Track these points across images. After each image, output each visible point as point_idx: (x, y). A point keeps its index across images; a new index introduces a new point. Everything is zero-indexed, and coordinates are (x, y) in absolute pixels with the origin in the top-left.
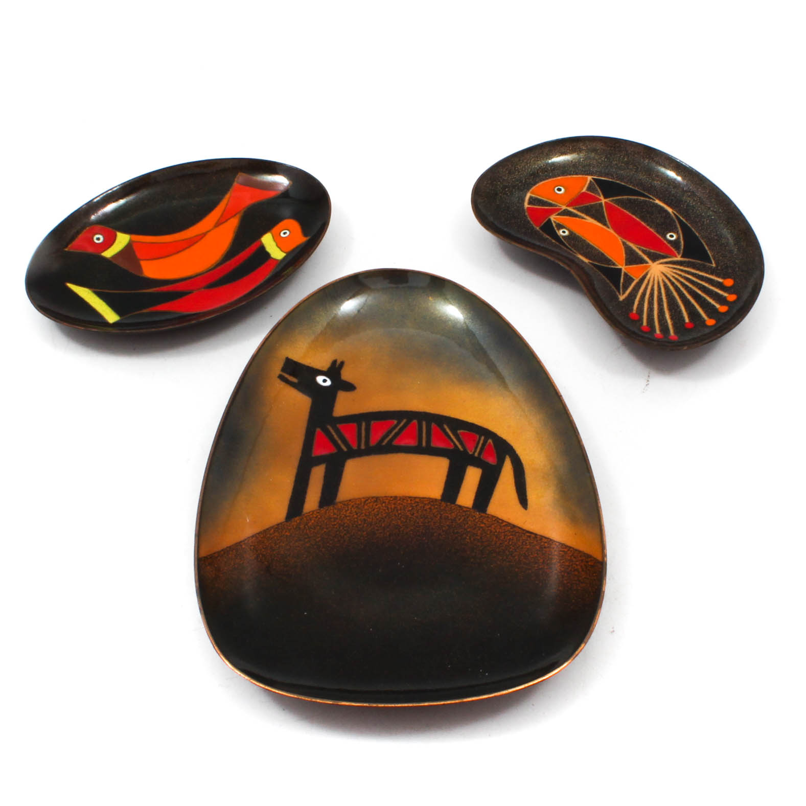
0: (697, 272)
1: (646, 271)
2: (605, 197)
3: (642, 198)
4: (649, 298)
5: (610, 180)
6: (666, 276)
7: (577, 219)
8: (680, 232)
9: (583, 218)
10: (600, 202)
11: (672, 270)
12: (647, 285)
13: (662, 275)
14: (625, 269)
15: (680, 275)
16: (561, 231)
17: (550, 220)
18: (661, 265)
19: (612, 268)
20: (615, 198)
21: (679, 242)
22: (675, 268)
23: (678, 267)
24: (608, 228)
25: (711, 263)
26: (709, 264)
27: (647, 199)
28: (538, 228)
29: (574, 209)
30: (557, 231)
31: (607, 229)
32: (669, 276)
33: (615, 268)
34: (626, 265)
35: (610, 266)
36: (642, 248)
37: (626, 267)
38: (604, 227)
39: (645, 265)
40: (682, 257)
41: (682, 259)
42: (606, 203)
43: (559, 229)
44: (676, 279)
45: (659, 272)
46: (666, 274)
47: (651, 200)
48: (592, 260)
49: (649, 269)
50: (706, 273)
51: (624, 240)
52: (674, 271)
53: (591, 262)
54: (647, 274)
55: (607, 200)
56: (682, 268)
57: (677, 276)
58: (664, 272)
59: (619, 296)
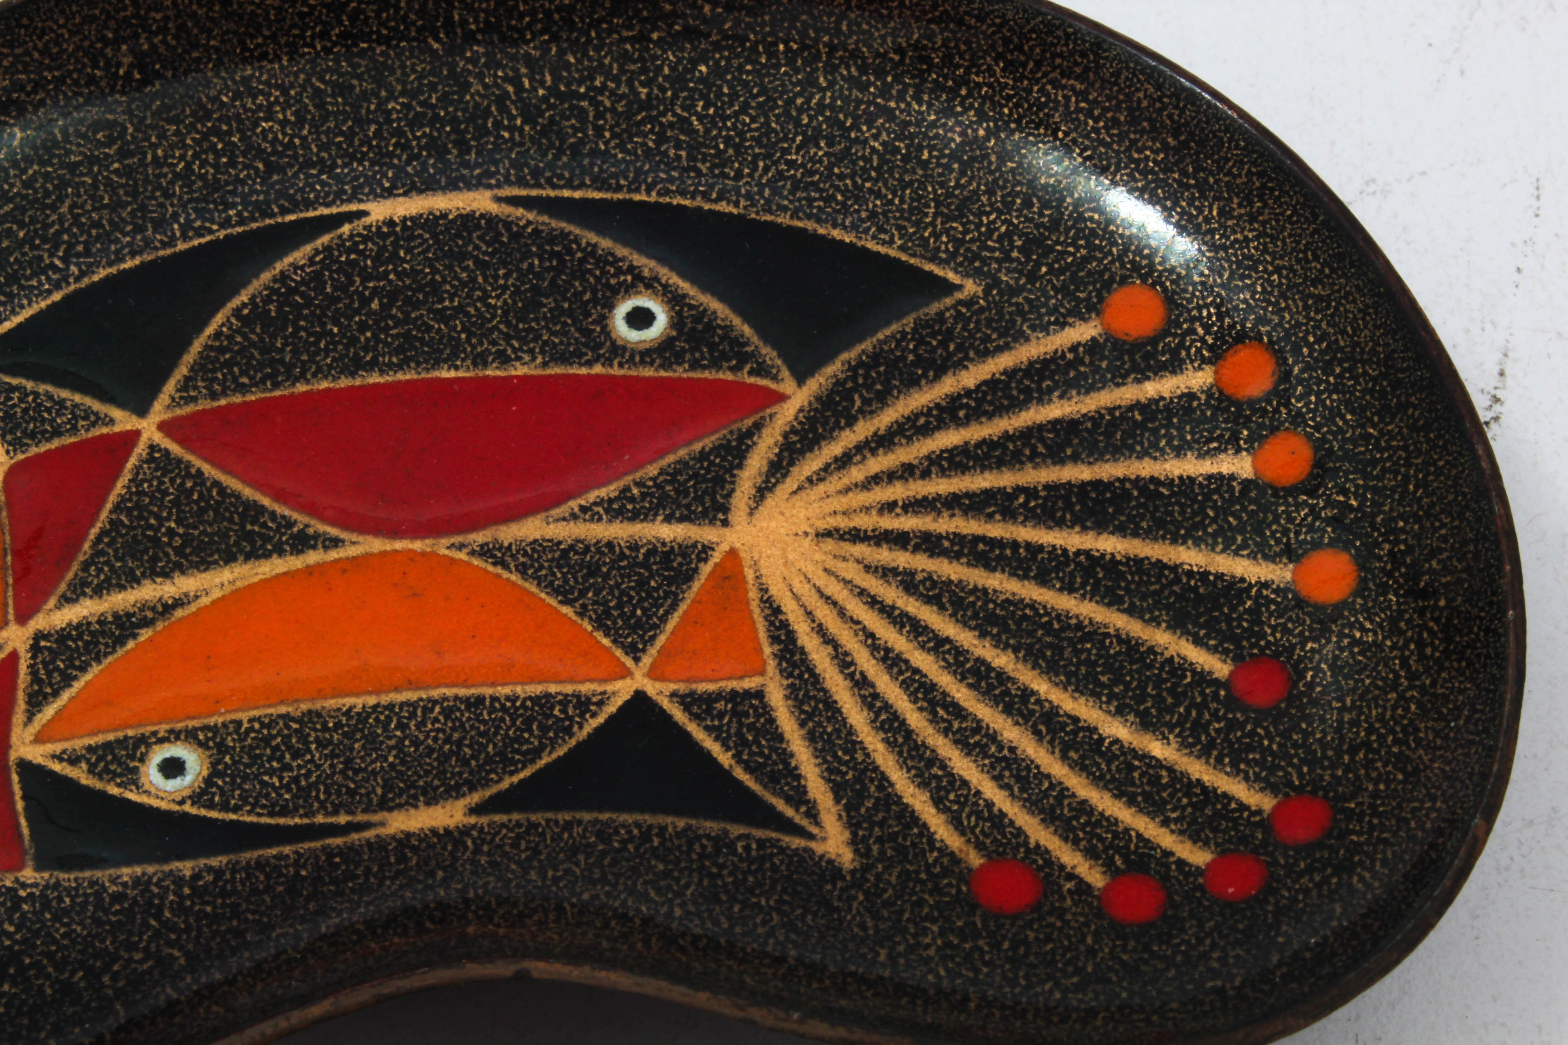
0: (949, 385)
1: (753, 594)
2: (142, 411)
3: (299, 255)
4: (934, 719)
5: (57, 297)
6: (856, 536)
7: (145, 634)
8: (646, 264)
9: (167, 608)
10: (140, 449)
11: (835, 483)
12: (844, 662)
13: (830, 545)
14: (654, 673)
15: (907, 472)
16: (152, 774)
17: (25, 766)
18: (770, 501)
19: (598, 730)
20: (182, 370)
21: (701, 313)
22: (844, 461)
23: (847, 439)
24: (336, 542)
25: (949, 288)
26: (948, 301)
27: (325, 239)
28: (28, 874)
29: (67, 600)
30: (132, 796)
31: (334, 555)
32: (865, 522)
33: (612, 718)
34: (635, 651)
35: (582, 735)
36: (592, 496)
37: (647, 660)
38: (313, 557)
39: (706, 569)
40: (801, 380)
41: (816, 384)
42: (163, 427)
43: (131, 777)
44: (914, 506)
45: (807, 542)
46: (843, 523)
47: (346, 229)
48: (472, 788)
49: (750, 575)
50: (984, 354)
51: (479, 537)
52: (856, 474)
53: (475, 798)
54: (773, 611)
55: (159, 411)
56: (863, 430)
57: (898, 492)
58: (822, 525)
59: (818, 848)
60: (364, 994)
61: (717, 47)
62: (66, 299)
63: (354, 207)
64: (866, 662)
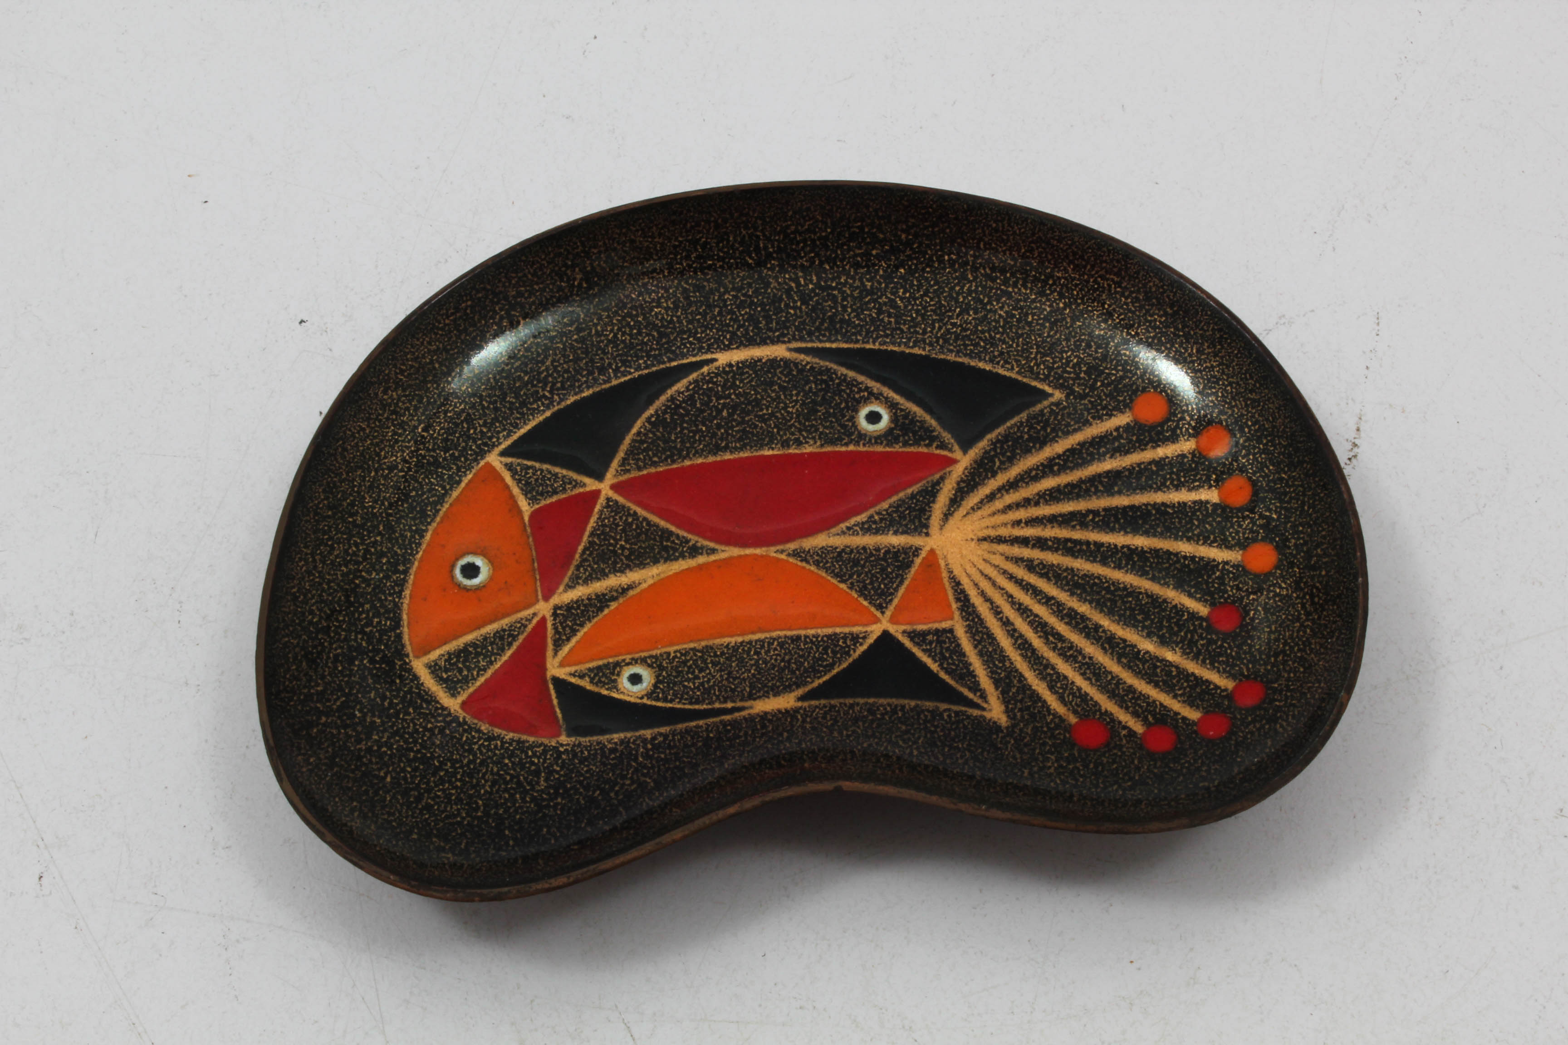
0: (1048, 452)
1: (945, 575)
2: (599, 476)
3: (681, 385)
4: (1047, 642)
5: (548, 414)
6: (1000, 540)
7: (614, 605)
8: (875, 386)
9: (624, 590)
10: (602, 501)
11: (987, 510)
12: (997, 611)
13: (985, 545)
14: (893, 620)
15: (1027, 502)
16: (624, 682)
17: (556, 681)
18: (952, 522)
19: (865, 653)
20: (621, 455)
21: (907, 414)
22: (991, 497)
23: (993, 484)
24: (713, 551)
25: (1045, 395)
26: (1046, 403)
27: (694, 376)
28: (564, 739)
29: (569, 587)
30: (615, 695)
31: (713, 558)
32: (1004, 532)
33: (871, 647)
34: (881, 608)
35: (856, 655)
36: (853, 521)
37: (888, 613)
38: (701, 559)
39: (918, 561)
40: (965, 449)
41: (975, 452)
42: (613, 487)
43: (613, 685)
44: (1032, 522)
45: (973, 544)
46: (993, 533)
47: (705, 369)
48: (798, 687)
49: (942, 563)
50: (1067, 433)
51: (792, 546)
52: (999, 504)
53: (800, 692)
54: (956, 583)
55: (610, 477)
56: (1001, 479)
57: (1022, 514)
58: (981, 534)
59: (988, 715)
60: (756, 801)
61: (910, 258)
62: (554, 415)
63: (709, 356)
64: (1009, 612)
